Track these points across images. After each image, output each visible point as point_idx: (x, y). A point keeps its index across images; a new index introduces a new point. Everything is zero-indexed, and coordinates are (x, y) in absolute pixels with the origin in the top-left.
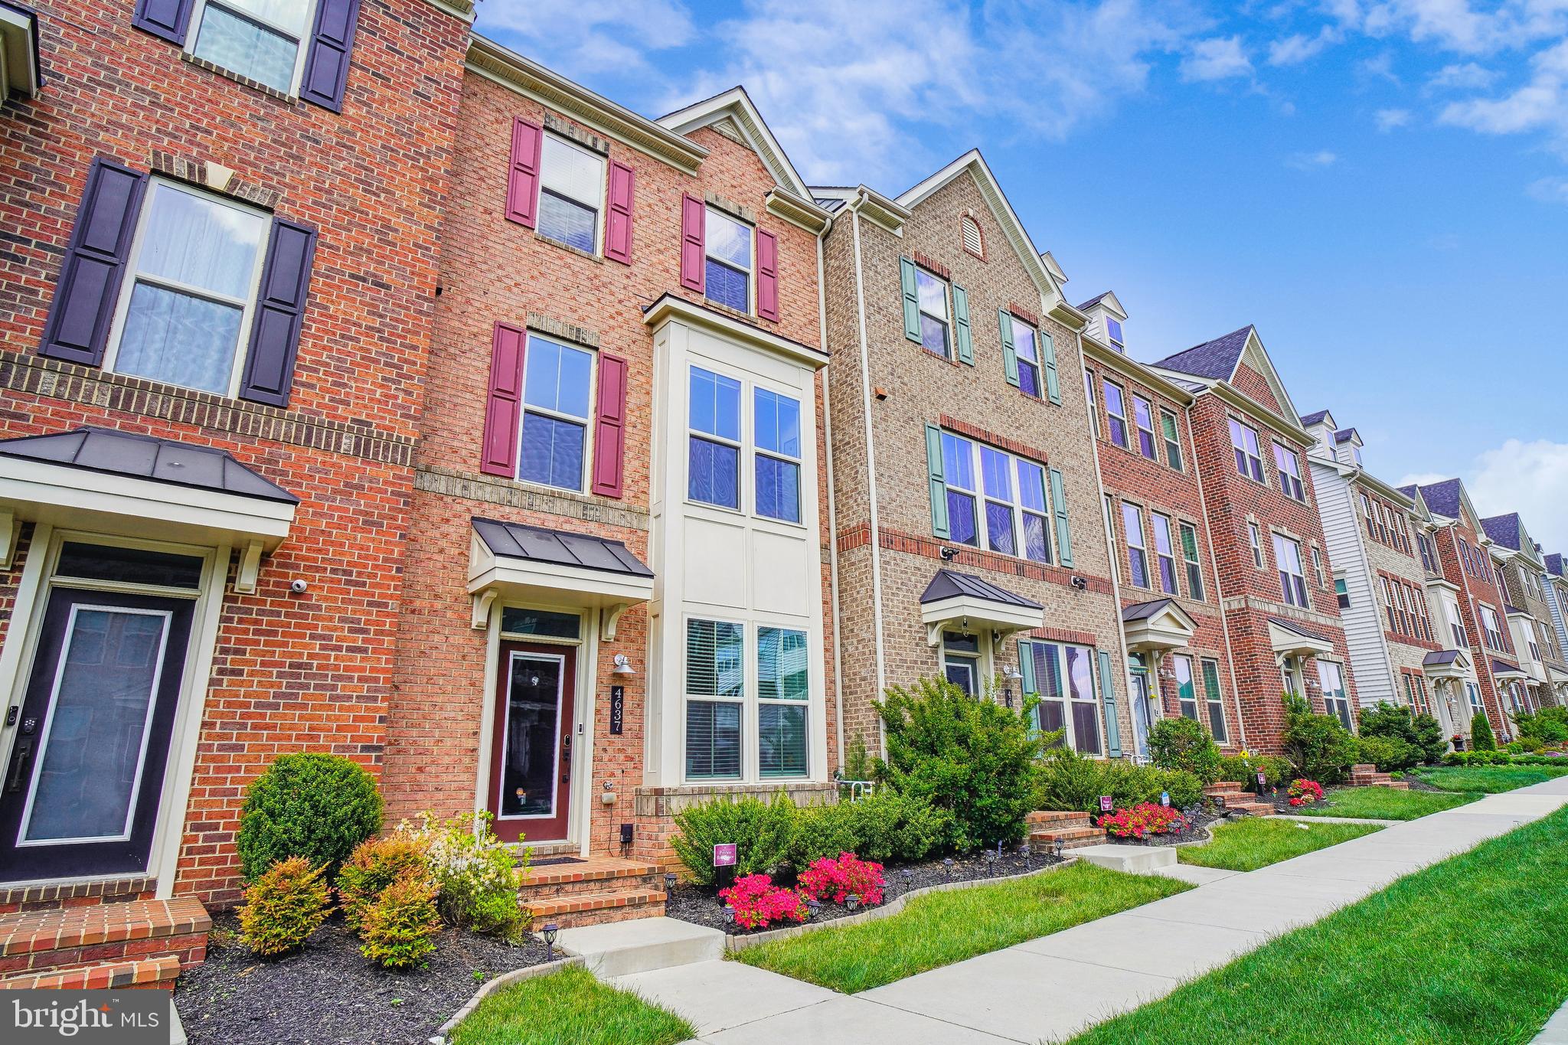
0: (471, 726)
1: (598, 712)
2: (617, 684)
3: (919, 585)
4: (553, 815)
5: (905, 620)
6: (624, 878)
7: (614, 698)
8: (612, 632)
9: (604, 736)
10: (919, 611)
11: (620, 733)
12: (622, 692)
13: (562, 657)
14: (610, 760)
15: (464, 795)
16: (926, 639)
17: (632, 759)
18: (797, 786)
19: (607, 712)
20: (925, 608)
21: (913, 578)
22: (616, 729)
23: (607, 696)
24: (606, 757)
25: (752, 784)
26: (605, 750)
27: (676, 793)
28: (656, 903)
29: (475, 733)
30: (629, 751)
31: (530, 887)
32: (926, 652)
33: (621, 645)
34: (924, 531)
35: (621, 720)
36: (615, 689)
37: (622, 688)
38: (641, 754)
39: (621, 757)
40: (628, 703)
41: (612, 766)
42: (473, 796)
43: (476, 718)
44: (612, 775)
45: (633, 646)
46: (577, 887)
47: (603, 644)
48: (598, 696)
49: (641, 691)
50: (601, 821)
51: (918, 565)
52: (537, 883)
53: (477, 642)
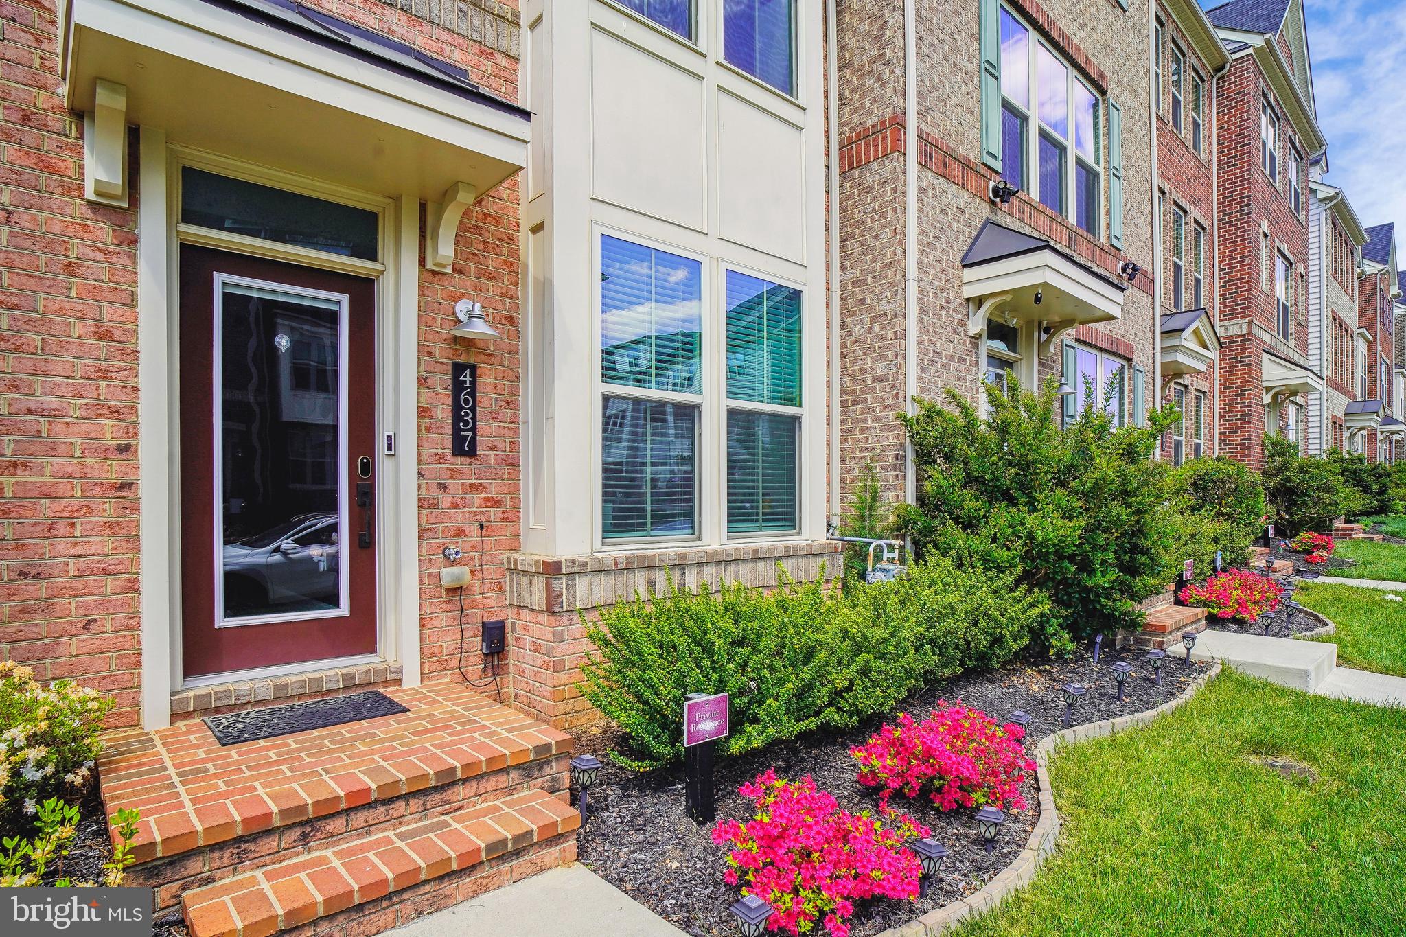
0: (111, 431)
1: (423, 411)
2: (463, 359)
3: (961, 238)
4: (344, 610)
5: (942, 291)
6: (480, 777)
7: (458, 387)
8: (445, 250)
9: (441, 459)
10: (960, 278)
11: (472, 453)
12: (473, 376)
13: (344, 299)
14: (455, 506)
15: (110, 584)
16: (966, 325)
17: (498, 503)
18: (787, 549)
19: (443, 414)
20: (969, 274)
21: (955, 225)
22: (464, 445)
23: (442, 381)
24: (445, 500)
25: (715, 546)
26: (443, 487)
27: (584, 569)
28: (553, 838)
29: (124, 449)
30: (493, 489)
31: (220, 846)
32: (964, 344)
33: (470, 281)
34: (972, 154)
35: (474, 429)
36: (458, 369)
37: (473, 369)
38: (515, 492)
39: (477, 499)
40: (487, 397)
41: (458, 516)
42: (133, 586)
43: (125, 413)
44: (461, 533)
45: (494, 288)
46: (359, 819)
47: (430, 276)
48: (422, 381)
49: (511, 376)
50: (442, 619)
51: (961, 205)
52: (239, 831)
53: (104, 232)
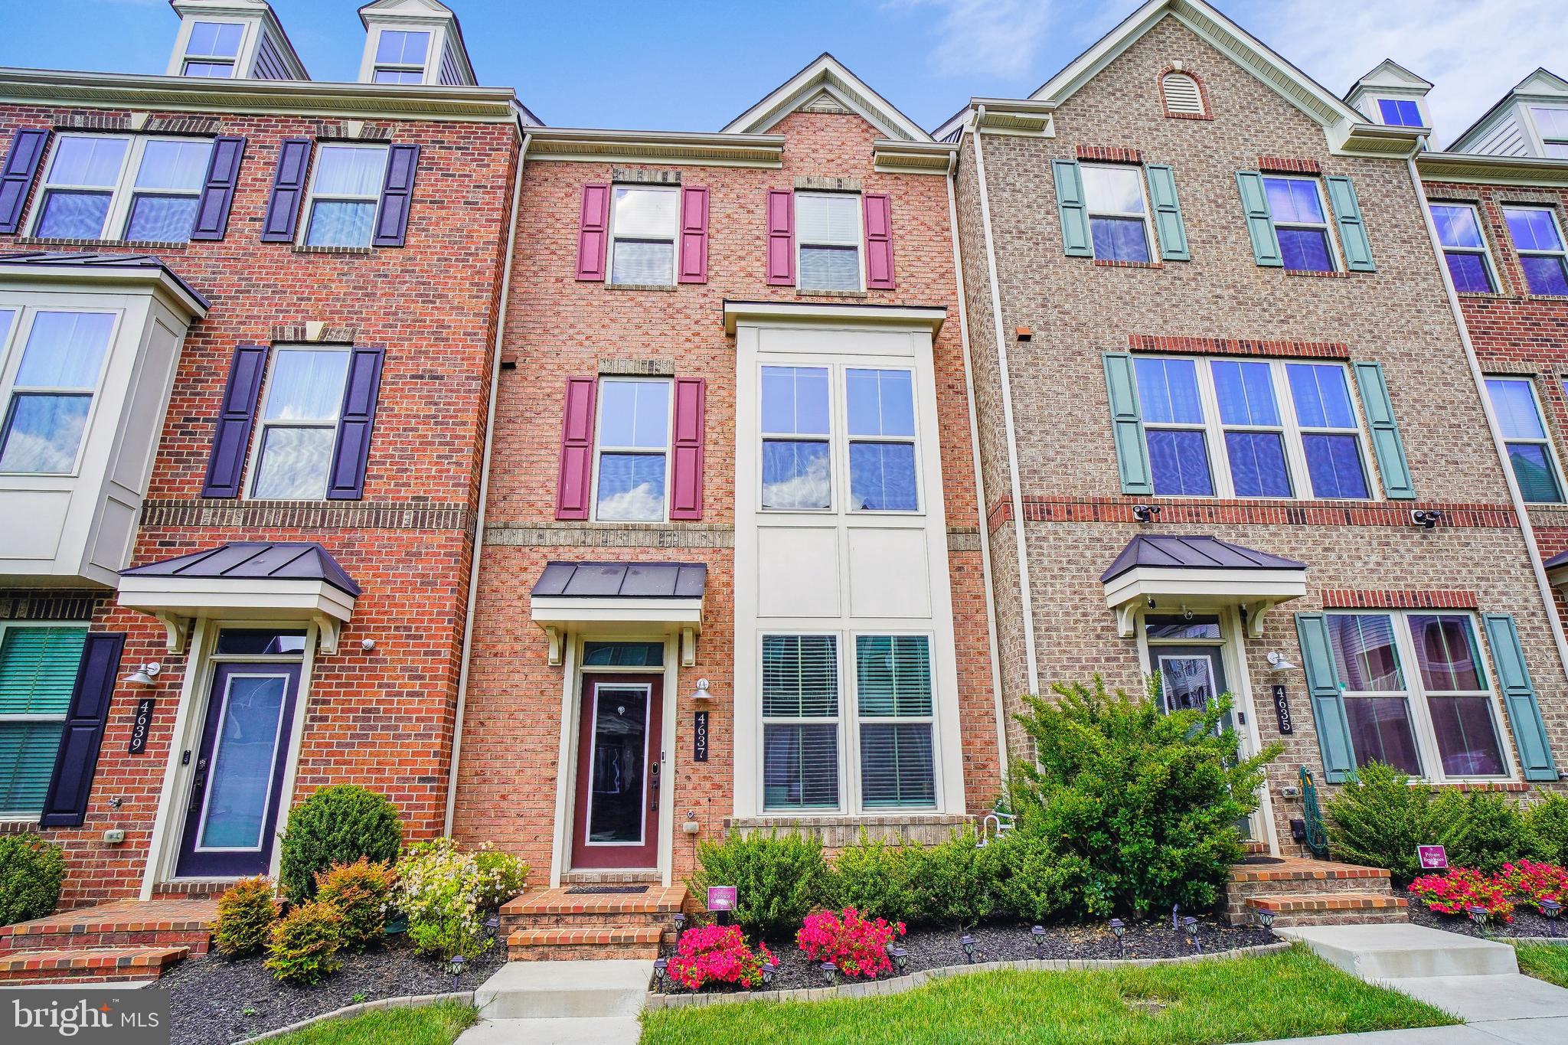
0: (550, 756)
1: (679, 739)
2: (702, 709)
3: (1099, 561)
4: (642, 843)
5: (1075, 608)
6: (631, 914)
7: (698, 724)
8: (689, 657)
9: (688, 763)
10: (1101, 593)
11: (705, 759)
12: (707, 717)
13: (649, 686)
14: (695, 789)
15: (544, 821)
16: (1114, 629)
17: (720, 787)
18: (913, 819)
19: (690, 739)
20: (1109, 588)
21: (1088, 553)
22: (701, 756)
23: (689, 722)
24: (690, 786)
25: (852, 815)
26: (689, 778)
29: (553, 764)
30: (717, 779)
32: (1115, 645)
33: (705, 669)
34: (1108, 489)
35: (706, 746)
36: (698, 715)
37: (706, 715)
38: (730, 781)
39: (708, 785)
40: (714, 728)
41: (696, 795)
42: (552, 823)
43: (554, 749)
44: (697, 803)
45: (719, 670)
46: (579, 919)
47: (683, 669)
48: (679, 723)
49: (729, 715)
50: (685, 851)
51: (1097, 535)
52: (535, 911)
53: (553, 677)
